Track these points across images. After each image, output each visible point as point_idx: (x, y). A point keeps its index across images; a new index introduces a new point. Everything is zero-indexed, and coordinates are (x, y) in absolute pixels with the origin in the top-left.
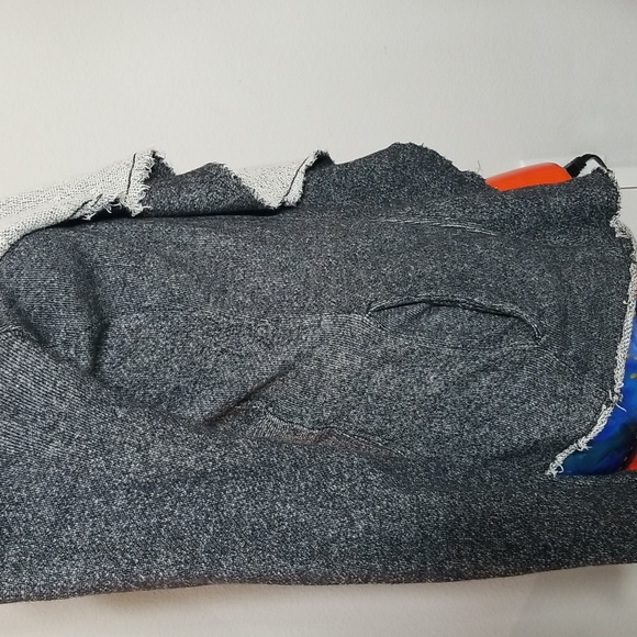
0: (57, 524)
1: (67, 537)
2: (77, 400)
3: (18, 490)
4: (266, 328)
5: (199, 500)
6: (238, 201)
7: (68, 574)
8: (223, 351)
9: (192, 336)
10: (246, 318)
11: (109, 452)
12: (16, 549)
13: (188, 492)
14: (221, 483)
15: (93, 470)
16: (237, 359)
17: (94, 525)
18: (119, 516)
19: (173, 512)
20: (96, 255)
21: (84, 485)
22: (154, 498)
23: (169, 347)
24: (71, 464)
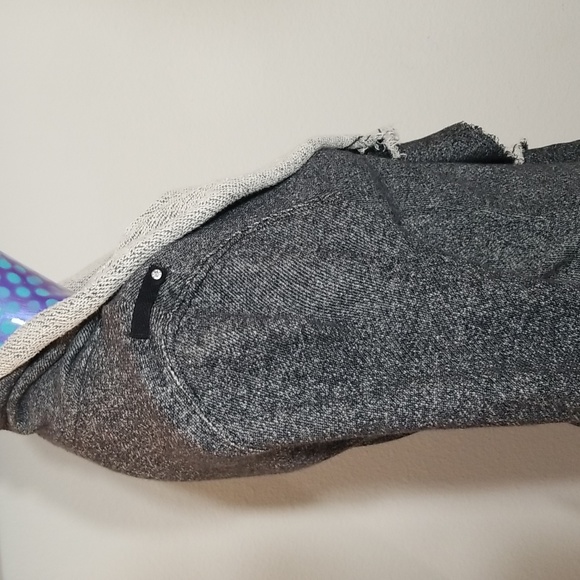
0: (404, 357)
1: (416, 368)
2: (406, 247)
3: (363, 327)
4: (542, 222)
5: (535, 338)
6: (481, 147)
7: (429, 394)
8: (507, 244)
9: (476, 231)
10: (522, 216)
11: (445, 288)
12: (369, 381)
13: (524, 328)
14: (555, 320)
15: (433, 304)
16: (521, 251)
17: (440, 357)
18: (461, 350)
19: (512, 347)
20: (380, 169)
21: (426, 320)
22: (492, 334)
23: (457, 241)
24: (411, 298)
